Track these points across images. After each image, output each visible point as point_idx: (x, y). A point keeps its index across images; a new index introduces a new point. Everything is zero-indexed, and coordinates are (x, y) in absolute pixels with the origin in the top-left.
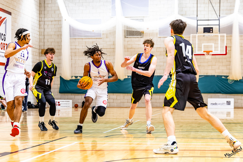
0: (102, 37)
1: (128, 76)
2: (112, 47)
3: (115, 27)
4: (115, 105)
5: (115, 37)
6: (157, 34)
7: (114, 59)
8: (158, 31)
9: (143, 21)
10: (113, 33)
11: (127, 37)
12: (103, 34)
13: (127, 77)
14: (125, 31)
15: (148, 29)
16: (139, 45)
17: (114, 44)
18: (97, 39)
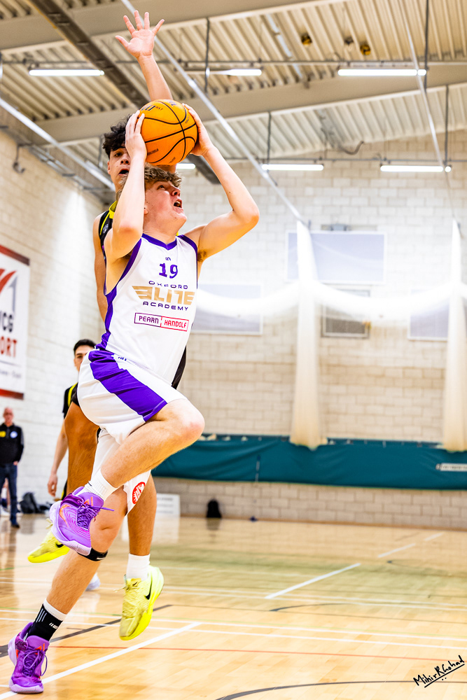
0: (261, 333)
1: (329, 440)
2: (288, 360)
3: (295, 309)
4: (294, 513)
5: (294, 335)
6: (405, 331)
7: (292, 392)
8: (407, 324)
9: (369, 295)
10: (290, 322)
11: (328, 337)
12: (265, 325)
13: (325, 442)
14: (322, 319)
15: (381, 316)
16: (358, 357)
17: (293, 353)
18: (250, 339)
